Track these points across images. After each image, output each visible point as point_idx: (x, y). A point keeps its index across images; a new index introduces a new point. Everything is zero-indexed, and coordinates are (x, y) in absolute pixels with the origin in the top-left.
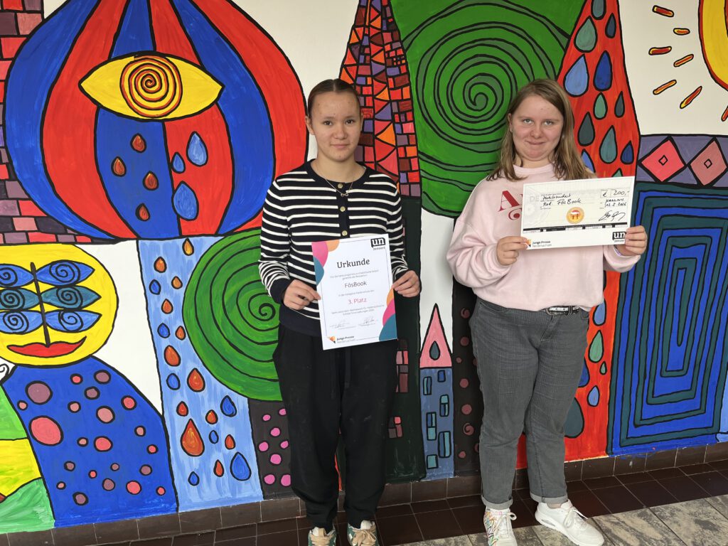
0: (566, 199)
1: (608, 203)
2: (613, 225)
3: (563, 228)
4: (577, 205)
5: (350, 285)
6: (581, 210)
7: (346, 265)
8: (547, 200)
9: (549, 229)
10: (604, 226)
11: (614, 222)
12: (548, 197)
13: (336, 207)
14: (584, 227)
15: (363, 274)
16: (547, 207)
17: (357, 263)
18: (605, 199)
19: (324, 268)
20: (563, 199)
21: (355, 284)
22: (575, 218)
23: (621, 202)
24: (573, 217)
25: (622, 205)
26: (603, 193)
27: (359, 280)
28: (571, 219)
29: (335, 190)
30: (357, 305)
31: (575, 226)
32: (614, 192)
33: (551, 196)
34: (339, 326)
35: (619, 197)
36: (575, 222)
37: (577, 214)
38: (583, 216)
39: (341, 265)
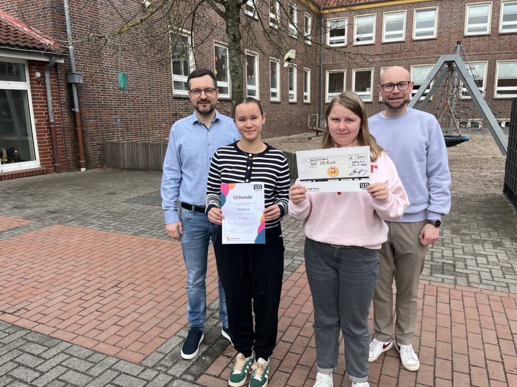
0: (326, 161)
1: (354, 164)
2: (360, 178)
3: (326, 180)
4: (333, 165)
5: (240, 210)
6: (337, 168)
7: (239, 198)
8: (313, 162)
9: (317, 180)
10: (353, 179)
11: (360, 176)
12: (313, 159)
13: (246, 167)
14: (340, 179)
15: (249, 204)
16: (313, 166)
17: (245, 197)
18: (351, 162)
19: (226, 198)
20: (324, 161)
21: (243, 209)
22: (333, 173)
23: (363, 163)
24: (332, 172)
25: (364, 165)
26: (350, 157)
27: (245, 207)
28: (331, 174)
29: (247, 158)
30: (243, 221)
31: (334, 179)
32: (357, 156)
33: (315, 159)
34: (232, 231)
35: (362, 159)
36: (334, 176)
37: (334, 171)
38: (338, 172)
39: (235, 198)
